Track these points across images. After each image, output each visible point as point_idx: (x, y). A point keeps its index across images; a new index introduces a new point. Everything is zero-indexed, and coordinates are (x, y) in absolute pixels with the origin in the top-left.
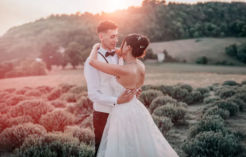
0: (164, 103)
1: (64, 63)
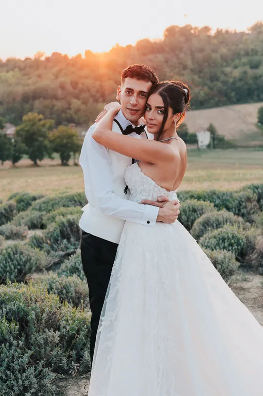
0: (218, 225)
1: (14, 155)
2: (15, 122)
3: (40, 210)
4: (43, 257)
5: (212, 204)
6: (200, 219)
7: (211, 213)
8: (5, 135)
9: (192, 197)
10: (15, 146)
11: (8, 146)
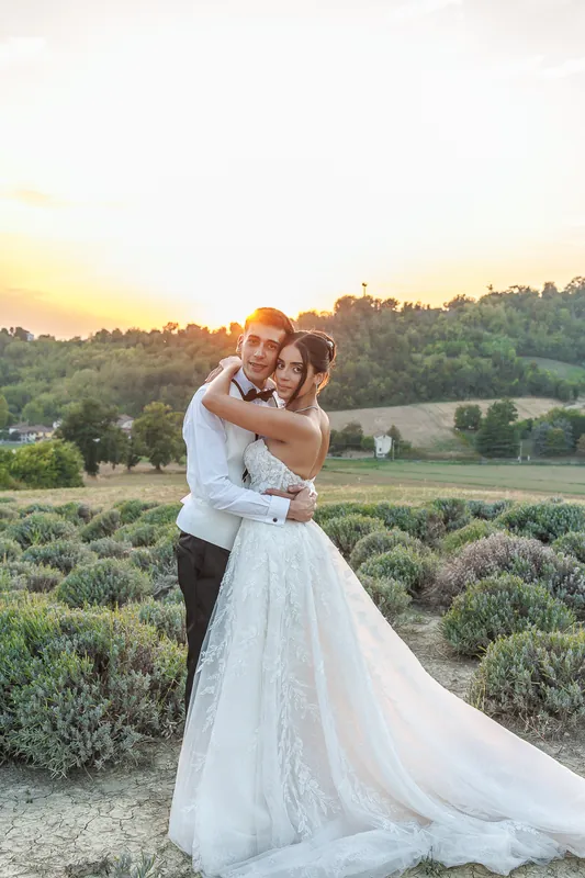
0: (388, 547)
1: (131, 456)
2: (133, 414)
3: (151, 522)
4: (145, 580)
5: (382, 522)
6: (364, 540)
7: (379, 531)
8: (120, 430)
9: (356, 511)
10: (132, 444)
11: (122, 444)
